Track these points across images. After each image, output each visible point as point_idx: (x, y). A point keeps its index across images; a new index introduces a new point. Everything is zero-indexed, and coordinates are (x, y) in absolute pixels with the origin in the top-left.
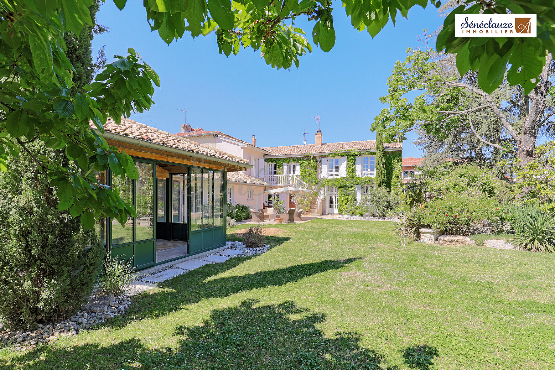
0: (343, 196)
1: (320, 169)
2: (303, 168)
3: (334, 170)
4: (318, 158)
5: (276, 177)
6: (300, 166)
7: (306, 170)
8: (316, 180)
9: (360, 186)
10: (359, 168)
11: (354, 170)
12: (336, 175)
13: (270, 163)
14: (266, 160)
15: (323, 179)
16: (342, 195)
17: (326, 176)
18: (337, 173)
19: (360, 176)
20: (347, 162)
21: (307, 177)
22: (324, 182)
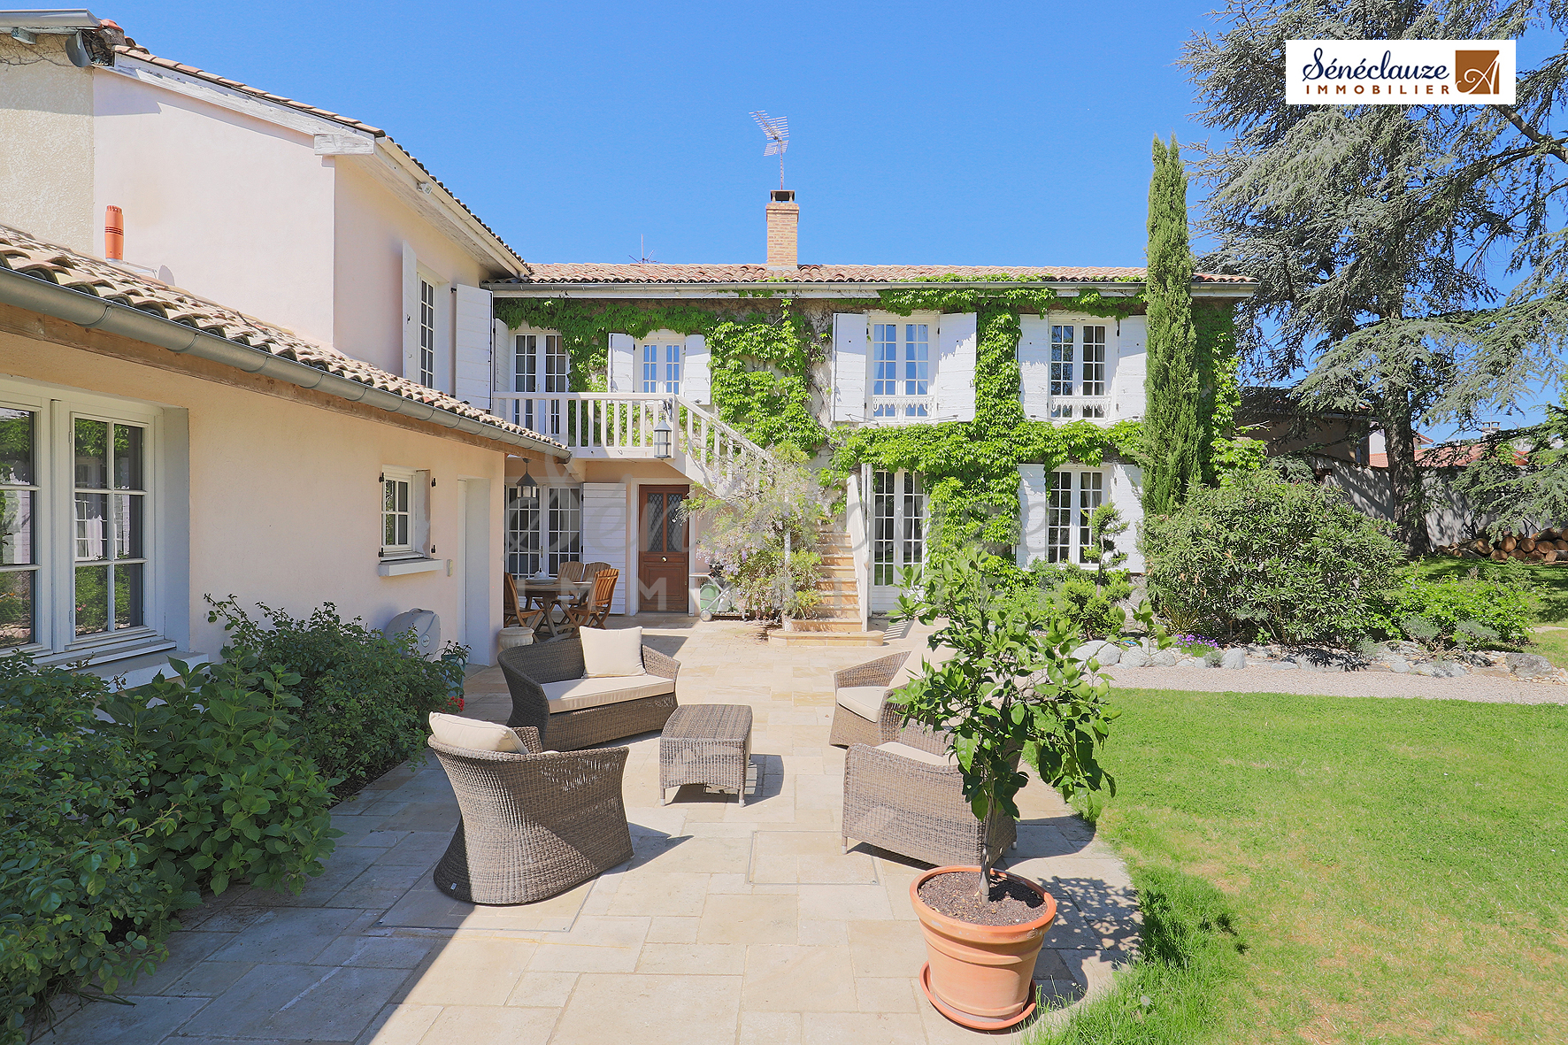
0: (959, 523)
1: (828, 374)
2: (732, 364)
3: (901, 386)
4: (815, 316)
5: (585, 403)
6: (714, 352)
7: (753, 377)
8: (812, 430)
9: (1039, 470)
10: (1035, 376)
11: (1014, 386)
12: (910, 411)
13: (525, 330)
14: (501, 308)
15: (846, 427)
16: (953, 514)
17: (858, 414)
18: (916, 399)
19: (1043, 416)
20: (979, 341)
21: (757, 411)
22: (854, 441)
